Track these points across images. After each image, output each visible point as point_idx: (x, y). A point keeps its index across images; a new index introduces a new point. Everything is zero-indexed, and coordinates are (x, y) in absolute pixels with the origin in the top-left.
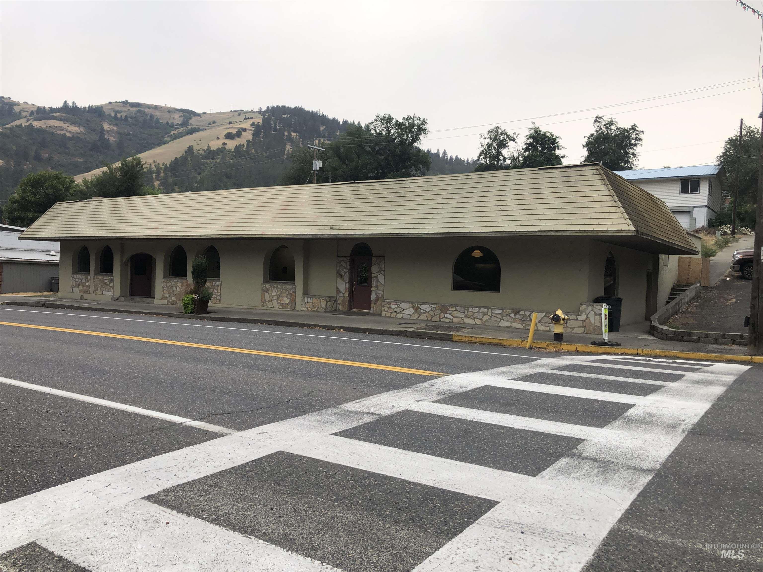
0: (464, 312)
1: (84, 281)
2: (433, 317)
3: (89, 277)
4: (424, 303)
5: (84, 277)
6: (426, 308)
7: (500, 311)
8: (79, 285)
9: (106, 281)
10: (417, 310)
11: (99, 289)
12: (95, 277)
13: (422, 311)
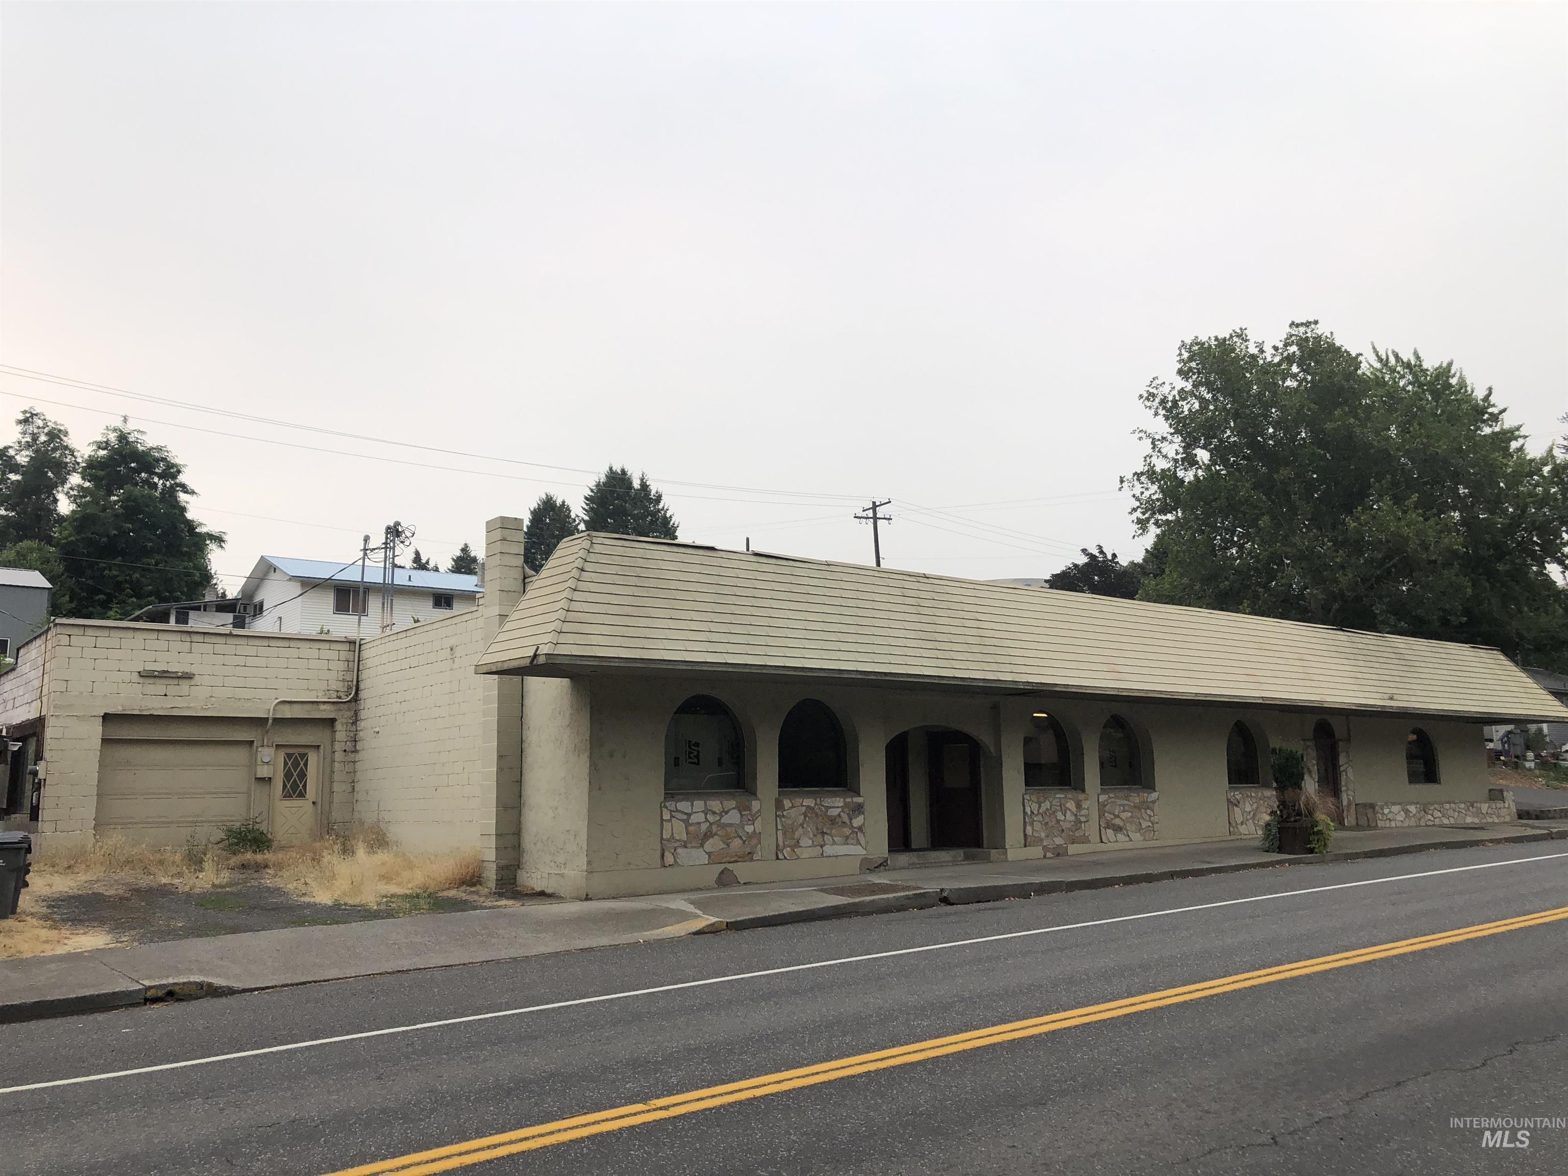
0: (1440, 811)
1: (733, 817)
2: (1420, 820)
3: (755, 805)
4: (1411, 805)
5: (733, 804)
6: (1412, 809)
7: (1463, 806)
8: (708, 835)
9: (834, 812)
10: (1407, 812)
11: (806, 842)
12: (787, 803)
13: (1411, 815)
